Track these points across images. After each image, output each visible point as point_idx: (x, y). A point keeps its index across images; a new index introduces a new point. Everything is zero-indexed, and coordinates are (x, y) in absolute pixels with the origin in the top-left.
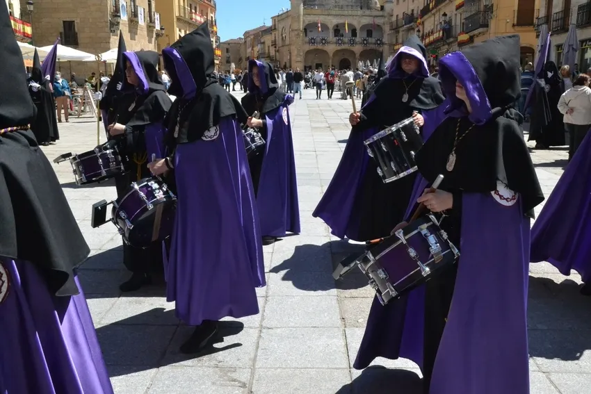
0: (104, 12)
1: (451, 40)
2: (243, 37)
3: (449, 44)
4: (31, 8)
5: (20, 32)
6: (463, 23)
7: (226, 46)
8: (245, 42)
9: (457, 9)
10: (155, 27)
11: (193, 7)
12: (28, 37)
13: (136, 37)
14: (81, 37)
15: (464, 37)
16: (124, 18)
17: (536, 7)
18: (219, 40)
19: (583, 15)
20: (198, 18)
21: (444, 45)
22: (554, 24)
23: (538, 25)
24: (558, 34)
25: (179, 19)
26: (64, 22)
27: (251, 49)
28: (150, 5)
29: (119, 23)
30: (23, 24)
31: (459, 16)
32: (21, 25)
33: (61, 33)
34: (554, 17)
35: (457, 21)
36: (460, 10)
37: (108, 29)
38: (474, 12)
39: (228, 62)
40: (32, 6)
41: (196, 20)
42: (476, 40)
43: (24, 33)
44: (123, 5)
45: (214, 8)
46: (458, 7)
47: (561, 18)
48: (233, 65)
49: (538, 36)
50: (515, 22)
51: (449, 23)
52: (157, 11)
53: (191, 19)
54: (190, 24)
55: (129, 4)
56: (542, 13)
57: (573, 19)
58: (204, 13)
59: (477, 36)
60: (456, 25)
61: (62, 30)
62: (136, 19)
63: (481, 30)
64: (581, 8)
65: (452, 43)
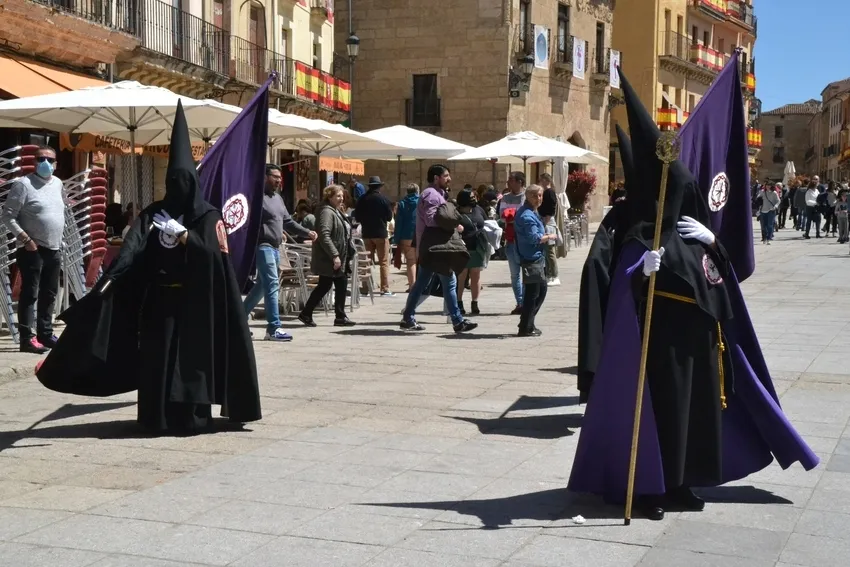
0: (500, 54)
2: (820, 99)
4: (354, 50)
5: (328, 101)
7: (778, 121)
8: (826, 110)
10: (607, 83)
11: (700, 33)
12: (341, 110)
13: (565, 104)
14: (449, 108)
16: (542, 64)
18: (759, 107)
20: (711, 59)
25: (663, 63)
26: (415, 76)
27: (838, 127)
28: (600, 33)
29: (528, 76)
30: (336, 84)
32: (332, 86)
33: (407, 101)
37: (504, 91)
39: (779, 159)
40: (356, 47)
41: (706, 64)
43: (336, 102)
44: (541, 37)
45: (751, 33)
48: (791, 168)
52: (615, 46)
53: (695, 60)
54: (690, 72)
55: (554, 33)
58: (727, 46)
61: (409, 93)
62: (566, 66)
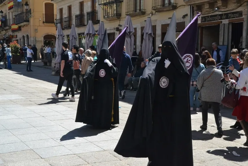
1: (7, 28)
3: (6, 30)
6: (14, 18)
9: (9, 10)
15: (15, 27)
17: (55, 13)
19: (78, 21)
21: (2, 31)
22: (64, 24)
23: (57, 24)
24: (67, 29)
31: (11, 13)
34: (64, 20)
35: (10, 16)
36: (12, 10)
38: (19, 13)
42: (22, 28)
46: (10, 8)
47: (68, 21)
49: (57, 29)
50: (44, 21)
51: (5, 17)
56: (58, 17)
57: (74, 22)
59: (23, 27)
60: (9, 19)
63: (25, 23)
64: (77, 16)
65: (7, 29)
